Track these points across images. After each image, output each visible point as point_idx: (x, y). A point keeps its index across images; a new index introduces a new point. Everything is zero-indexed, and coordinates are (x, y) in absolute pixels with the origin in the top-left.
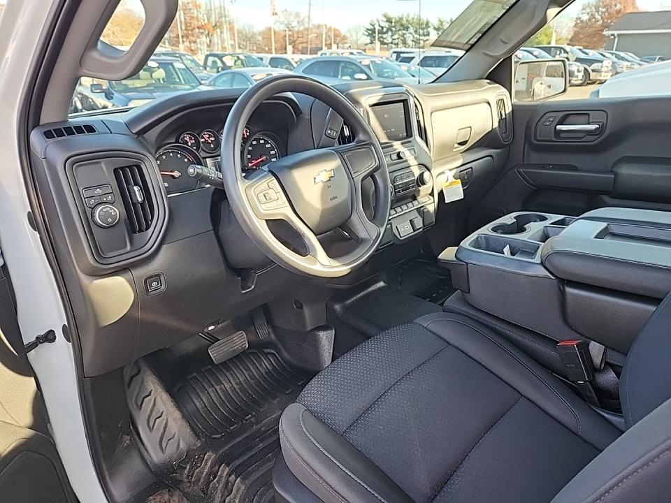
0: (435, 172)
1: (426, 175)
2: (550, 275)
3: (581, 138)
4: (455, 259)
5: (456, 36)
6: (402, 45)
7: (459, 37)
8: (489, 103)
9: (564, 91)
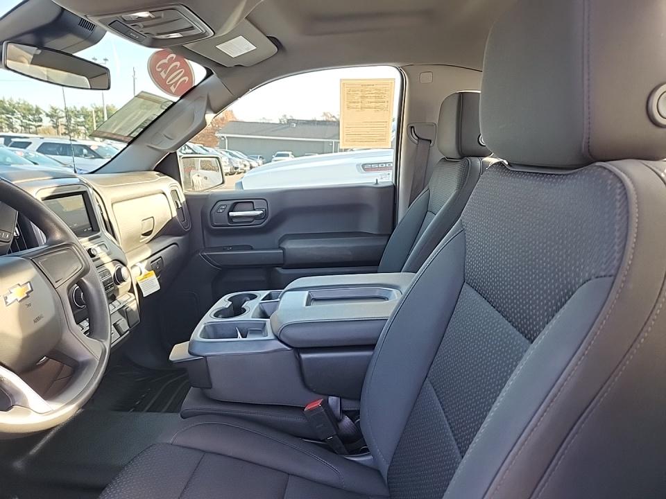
0: (129, 264)
1: (124, 271)
2: (286, 347)
3: (251, 222)
4: (190, 356)
5: (117, 128)
6: (7, 129)
7: (120, 129)
8: (164, 193)
9: (223, 183)
